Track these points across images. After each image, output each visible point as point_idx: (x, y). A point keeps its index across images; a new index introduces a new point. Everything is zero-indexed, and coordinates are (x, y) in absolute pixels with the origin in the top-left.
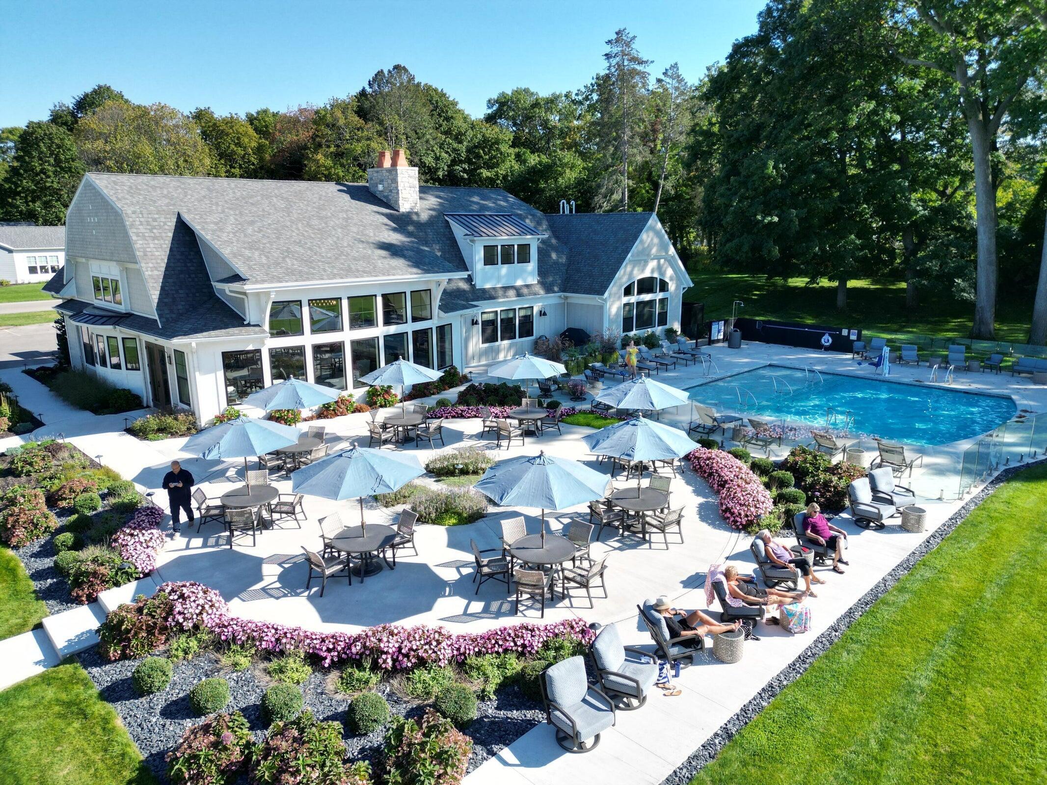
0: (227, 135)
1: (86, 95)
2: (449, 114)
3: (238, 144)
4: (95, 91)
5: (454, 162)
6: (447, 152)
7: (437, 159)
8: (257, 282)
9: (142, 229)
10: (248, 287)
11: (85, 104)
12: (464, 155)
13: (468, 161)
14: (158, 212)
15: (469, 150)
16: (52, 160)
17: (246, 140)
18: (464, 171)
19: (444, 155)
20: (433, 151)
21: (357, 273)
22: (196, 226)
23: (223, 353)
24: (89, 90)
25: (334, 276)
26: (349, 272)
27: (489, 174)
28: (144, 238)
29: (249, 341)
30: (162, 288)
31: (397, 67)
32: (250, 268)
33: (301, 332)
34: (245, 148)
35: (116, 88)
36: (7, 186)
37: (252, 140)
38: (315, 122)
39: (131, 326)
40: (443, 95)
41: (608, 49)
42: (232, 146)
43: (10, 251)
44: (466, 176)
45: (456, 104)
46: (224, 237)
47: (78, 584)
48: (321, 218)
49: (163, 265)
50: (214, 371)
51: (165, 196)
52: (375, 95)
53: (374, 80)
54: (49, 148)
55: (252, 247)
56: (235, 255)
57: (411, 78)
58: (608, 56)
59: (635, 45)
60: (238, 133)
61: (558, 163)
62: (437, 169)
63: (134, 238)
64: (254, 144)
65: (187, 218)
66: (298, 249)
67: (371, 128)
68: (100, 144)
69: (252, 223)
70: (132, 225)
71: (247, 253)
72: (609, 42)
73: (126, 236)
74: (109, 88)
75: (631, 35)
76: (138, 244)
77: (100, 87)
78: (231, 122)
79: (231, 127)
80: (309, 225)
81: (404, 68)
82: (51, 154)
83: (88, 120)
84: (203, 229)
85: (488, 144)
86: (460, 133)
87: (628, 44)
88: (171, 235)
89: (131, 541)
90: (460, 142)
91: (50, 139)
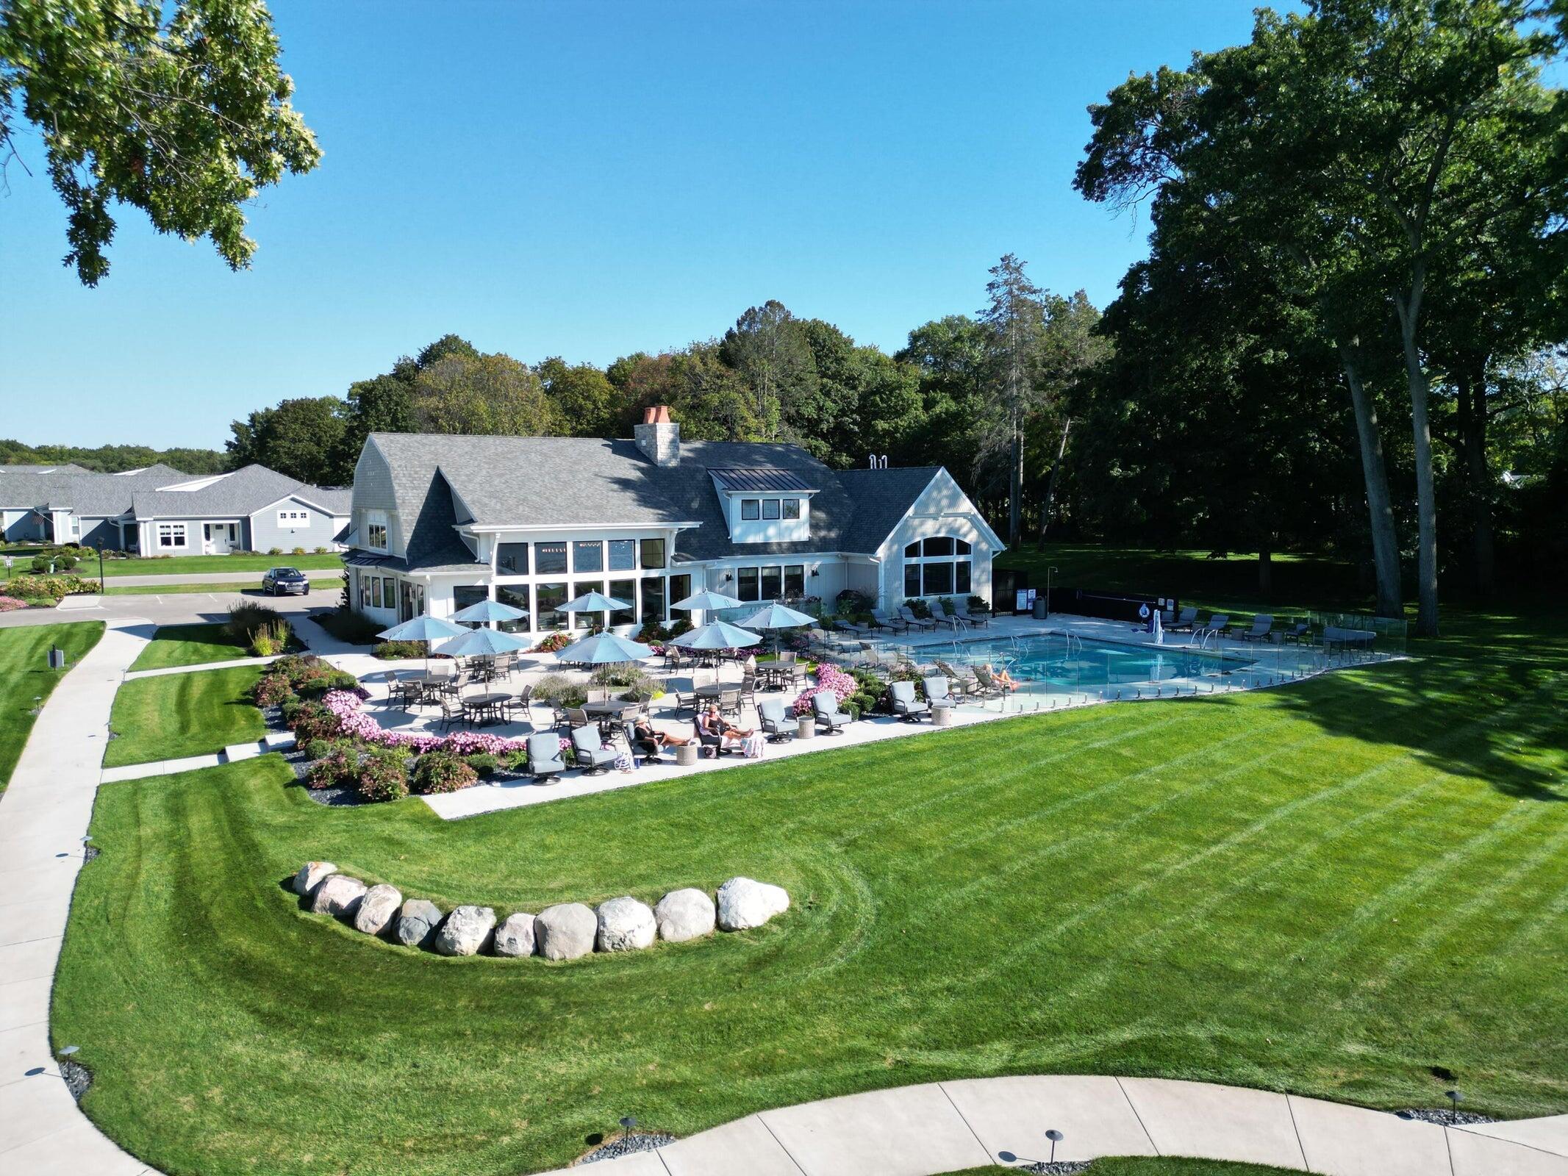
0: (575, 386)
1: (432, 347)
2: (840, 355)
3: (587, 398)
4: (442, 342)
5: (843, 412)
6: (835, 402)
7: (820, 409)
8: (484, 523)
9: (404, 480)
10: (475, 528)
11: (430, 356)
12: (856, 403)
13: (859, 410)
14: (420, 466)
15: (863, 397)
16: (389, 420)
17: (597, 393)
18: (855, 423)
19: (829, 404)
20: (815, 399)
21: (584, 519)
22: (450, 479)
23: (456, 588)
24: (436, 340)
25: (558, 521)
26: (576, 518)
27: (886, 426)
28: (405, 488)
29: (479, 577)
30: (415, 532)
31: (769, 304)
32: (483, 512)
33: (526, 571)
34: (594, 402)
35: (464, 338)
36: (341, 447)
37: (603, 392)
38: (670, 369)
39: (389, 566)
40: (835, 331)
41: (991, 278)
42: (581, 400)
43: (331, 516)
44: (856, 429)
45: (851, 342)
46: (470, 487)
47: (292, 718)
48: (571, 472)
49: (418, 512)
50: (446, 597)
51: (431, 453)
52: (744, 335)
53: (744, 319)
54: (387, 406)
55: (491, 496)
56: (473, 502)
57: (788, 314)
58: (991, 286)
59: (1025, 270)
60: (588, 384)
61: (968, 410)
62: (820, 421)
63: (396, 488)
64: (605, 397)
65: (443, 471)
66: (534, 498)
67: (734, 376)
68: (433, 401)
69: (501, 475)
70: (396, 477)
71: (486, 500)
72: (994, 270)
73: (391, 488)
74: (456, 338)
75: (1019, 262)
76: (399, 492)
77: (447, 337)
78: (581, 372)
79: (581, 378)
80: (556, 478)
81: (778, 304)
82: (389, 412)
83: (427, 377)
84: (455, 480)
85: (886, 389)
86: (851, 378)
87: (1017, 270)
88: (428, 486)
89: (334, 699)
90: (854, 388)
91: (389, 396)
